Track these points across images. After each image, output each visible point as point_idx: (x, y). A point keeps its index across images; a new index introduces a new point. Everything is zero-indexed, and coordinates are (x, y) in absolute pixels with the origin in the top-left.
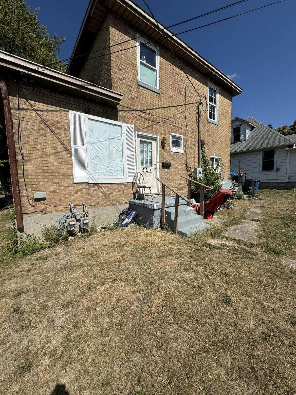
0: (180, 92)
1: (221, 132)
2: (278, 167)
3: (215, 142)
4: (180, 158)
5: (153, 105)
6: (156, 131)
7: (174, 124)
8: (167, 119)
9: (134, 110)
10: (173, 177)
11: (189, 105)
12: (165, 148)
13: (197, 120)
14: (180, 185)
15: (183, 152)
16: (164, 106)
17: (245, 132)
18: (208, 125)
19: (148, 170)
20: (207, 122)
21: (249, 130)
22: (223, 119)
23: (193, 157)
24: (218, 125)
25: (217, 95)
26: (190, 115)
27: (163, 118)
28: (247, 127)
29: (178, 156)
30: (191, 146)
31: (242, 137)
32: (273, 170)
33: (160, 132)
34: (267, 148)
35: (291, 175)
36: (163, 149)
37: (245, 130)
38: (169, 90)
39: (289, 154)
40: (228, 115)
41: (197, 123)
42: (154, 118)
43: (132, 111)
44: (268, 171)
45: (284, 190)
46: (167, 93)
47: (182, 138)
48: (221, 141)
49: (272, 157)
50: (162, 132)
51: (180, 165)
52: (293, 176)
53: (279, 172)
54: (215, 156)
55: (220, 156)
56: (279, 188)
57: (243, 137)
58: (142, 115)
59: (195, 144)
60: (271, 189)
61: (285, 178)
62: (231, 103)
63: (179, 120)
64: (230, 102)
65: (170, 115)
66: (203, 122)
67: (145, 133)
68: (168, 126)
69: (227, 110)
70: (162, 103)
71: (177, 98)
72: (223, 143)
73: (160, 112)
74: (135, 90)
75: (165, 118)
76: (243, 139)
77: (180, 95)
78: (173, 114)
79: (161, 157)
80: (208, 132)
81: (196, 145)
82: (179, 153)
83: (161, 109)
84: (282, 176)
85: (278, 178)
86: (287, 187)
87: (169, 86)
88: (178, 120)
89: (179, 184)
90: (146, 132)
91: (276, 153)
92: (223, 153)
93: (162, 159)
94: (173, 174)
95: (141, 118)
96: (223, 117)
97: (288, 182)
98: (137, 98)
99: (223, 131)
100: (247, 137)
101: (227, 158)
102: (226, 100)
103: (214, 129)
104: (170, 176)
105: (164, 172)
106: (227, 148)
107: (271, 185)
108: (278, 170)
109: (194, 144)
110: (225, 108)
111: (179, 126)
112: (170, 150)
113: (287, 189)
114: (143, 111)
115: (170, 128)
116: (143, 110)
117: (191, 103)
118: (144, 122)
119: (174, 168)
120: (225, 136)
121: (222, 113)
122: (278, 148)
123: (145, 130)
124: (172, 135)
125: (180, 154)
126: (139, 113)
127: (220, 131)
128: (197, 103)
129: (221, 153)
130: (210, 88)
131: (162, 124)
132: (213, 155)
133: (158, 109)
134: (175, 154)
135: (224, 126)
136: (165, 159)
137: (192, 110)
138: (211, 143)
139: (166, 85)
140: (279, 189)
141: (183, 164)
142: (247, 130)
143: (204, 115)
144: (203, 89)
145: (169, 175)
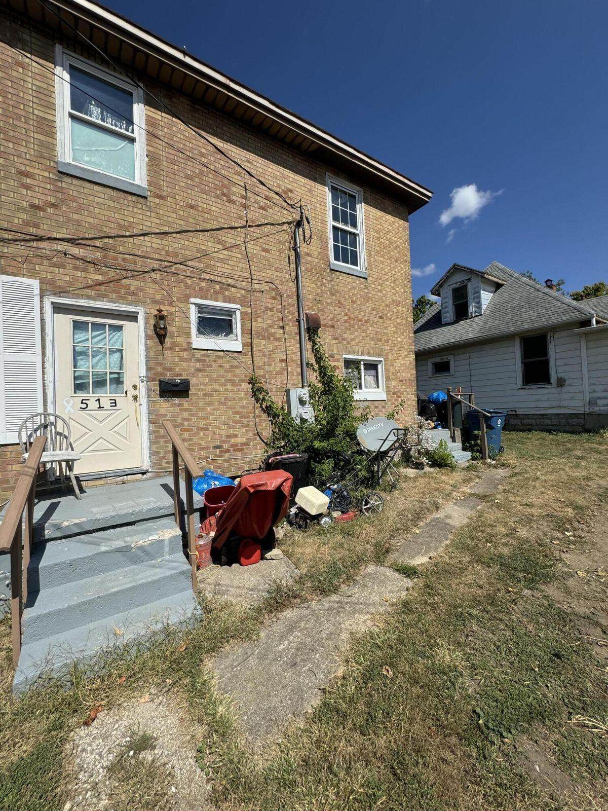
0: (224, 195)
1: (380, 294)
2: (559, 376)
3: (360, 321)
4: (232, 367)
5: (120, 226)
6: (133, 294)
7: (204, 276)
8: (176, 263)
9: (40, 239)
10: (205, 419)
11: (260, 228)
12: (168, 341)
13: (293, 266)
14: (233, 441)
15: (240, 349)
16: (166, 229)
17: (479, 297)
18: (331, 278)
19: (106, 403)
20: (328, 271)
21: (488, 292)
22: (382, 262)
23: (282, 361)
24: (366, 279)
25: (358, 207)
26: (264, 254)
27: (161, 260)
28: (482, 285)
29: (220, 361)
30: (273, 330)
31: (472, 309)
32: (550, 383)
33: (151, 296)
34: (528, 331)
35: (596, 395)
36: (162, 343)
37: (479, 292)
38: (185, 190)
39: (583, 343)
40: (399, 253)
41: (294, 274)
42: (124, 260)
43: (33, 240)
44: (537, 386)
45: (579, 433)
46: (177, 197)
47: (238, 313)
48: (381, 317)
49: (544, 352)
50: (158, 297)
51: (229, 384)
52: (600, 398)
53: (565, 389)
54: (362, 354)
55: (379, 355)
56: (568, 428)
57: (475, 307)
58: (75, 251)
59: (287, 328)
60: (549, 431)
61: (580, 403)
62: (407, 224)
63: (226, 266)
64: (401, 222)
65: (187, 253)
66: (314, 271)
67: (87, 301)
68: (182, 281)
69: (395, 241)
70: (158, 221)
71: (214, 209)
72: (388, 322)
73: (150, 244)
74: (48, 186)
75: (170, 259)
76: (475, 312)
77: (227, 204)
78: (198, 250)
79: (152, 364)
80: (332, 294)
81: (292, 328)
82: (223, 351)
83: (153, 236)
84: (572, 398)
85: (563, 403)
86: (587, 427)
87: (185, 180)
88: (219, 264)
89: (229, 436)
90: (89, 297)
91: (553, 343)
92: (388, 348)
93: (159, 369)
94: (203, 409)
95: (69, 261)
96: (381, 259)
97: (591, 414)
98: (53, 205)
99: (384, 292)
100: (484, 307)
101: (403, 359)
102: (389, 217)
103: (354, 288)
104: (193, 415)
105: (167, 406)
106: (402, 334)
107: (549, 422)
108: (561, 383)
109: (283, 328)
110: (388, 237)
111: (224, 280)
112: (190, 344)
113: (588, 431)
114: (81, 242)
115: (187, 286)
116: (79, 239)
117: (267, 224)
118: (85, 270)
119: (205, 394)
120: (392, 304)
121: (378, 249)
122: (556, 328)
123: (88, 292)
124: (196, 305)
125: (230, 354)
126: (61, 246)
127: (373, 293)
128: (289, 223)
129: (383, 347)
130: (334, 190)
131: (156, 276)
132: (354, 353)
133: (142, 238)
134: (208, 356)
135: (387, 280)
136: (170, 369)
137: (271, 240)
138: (346, 322)
139: (171, 176)
140: (568, 432)
141: (243, 381)
142: (482, 292)
143: (316, 253)
144: (310, 191)
145: (186, 415)
